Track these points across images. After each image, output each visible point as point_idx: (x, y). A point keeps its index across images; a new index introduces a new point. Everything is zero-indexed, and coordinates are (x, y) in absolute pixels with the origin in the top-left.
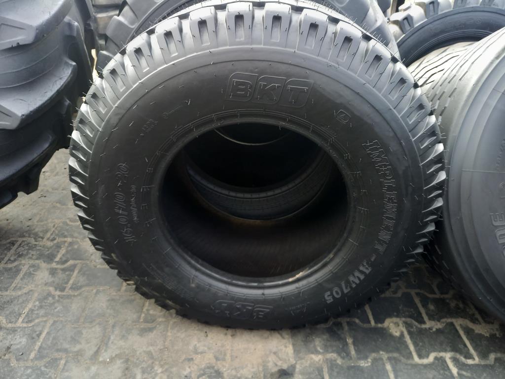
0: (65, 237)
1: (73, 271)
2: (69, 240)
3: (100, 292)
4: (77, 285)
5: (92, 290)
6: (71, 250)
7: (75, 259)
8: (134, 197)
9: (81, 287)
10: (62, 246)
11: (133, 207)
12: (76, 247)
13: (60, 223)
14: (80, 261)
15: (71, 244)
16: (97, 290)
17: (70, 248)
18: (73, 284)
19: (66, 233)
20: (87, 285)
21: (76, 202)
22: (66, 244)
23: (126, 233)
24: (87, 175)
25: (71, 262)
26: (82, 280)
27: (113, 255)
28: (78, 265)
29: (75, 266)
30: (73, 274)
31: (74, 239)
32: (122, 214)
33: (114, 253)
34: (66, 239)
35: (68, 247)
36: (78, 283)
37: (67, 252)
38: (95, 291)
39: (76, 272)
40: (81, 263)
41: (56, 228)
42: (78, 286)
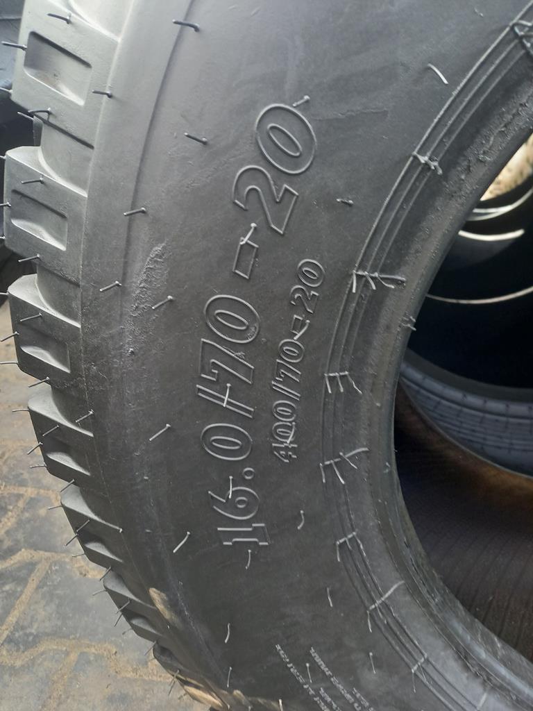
0: (23, 483)
1: (23, 581)
2: (29, 492)
3: (89, 662)
4: (28, 631)
5: (67, 654)
6: (29, 521)
7: (35, 547)
8: (299, 325)
9: (37, 639)
10: (11, 507)
11: (287, 381)
12: (43, 512)
13: (16, 450)
14: (48, 554)
15: (32, 503)
16: (82, 653)
17: (27, 515)
18: (18, 627)
19: (26, 476)
20: (55, 634)
21: (27, 350)
22: (21, 504)
23: (231, 505)
24: (84, 194)
25: (24, 555)
26: (44, 616)
27: (153, 592)
28: (39, 566)
29: (31, 566)
30: (22, 592)
31: (42, 491)
32: (226, 414)
33: (161, 588)
34: (22, 490)
35: (24, 510)
36: (31, 625)
37: (20, 523)
38: (73, 657)
39: (32, 585)
40: (47, 559)
41: (6, 461)
42: (28, 635)
